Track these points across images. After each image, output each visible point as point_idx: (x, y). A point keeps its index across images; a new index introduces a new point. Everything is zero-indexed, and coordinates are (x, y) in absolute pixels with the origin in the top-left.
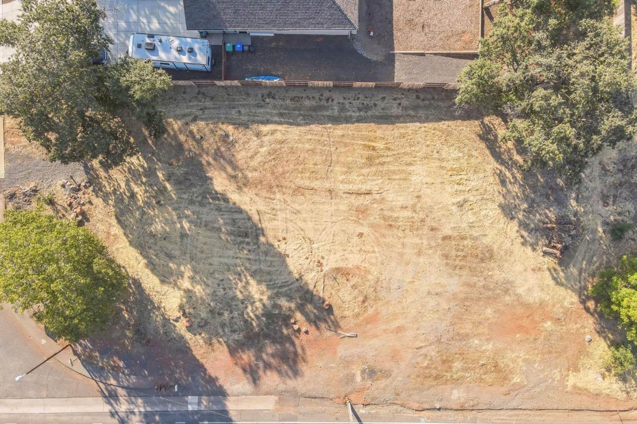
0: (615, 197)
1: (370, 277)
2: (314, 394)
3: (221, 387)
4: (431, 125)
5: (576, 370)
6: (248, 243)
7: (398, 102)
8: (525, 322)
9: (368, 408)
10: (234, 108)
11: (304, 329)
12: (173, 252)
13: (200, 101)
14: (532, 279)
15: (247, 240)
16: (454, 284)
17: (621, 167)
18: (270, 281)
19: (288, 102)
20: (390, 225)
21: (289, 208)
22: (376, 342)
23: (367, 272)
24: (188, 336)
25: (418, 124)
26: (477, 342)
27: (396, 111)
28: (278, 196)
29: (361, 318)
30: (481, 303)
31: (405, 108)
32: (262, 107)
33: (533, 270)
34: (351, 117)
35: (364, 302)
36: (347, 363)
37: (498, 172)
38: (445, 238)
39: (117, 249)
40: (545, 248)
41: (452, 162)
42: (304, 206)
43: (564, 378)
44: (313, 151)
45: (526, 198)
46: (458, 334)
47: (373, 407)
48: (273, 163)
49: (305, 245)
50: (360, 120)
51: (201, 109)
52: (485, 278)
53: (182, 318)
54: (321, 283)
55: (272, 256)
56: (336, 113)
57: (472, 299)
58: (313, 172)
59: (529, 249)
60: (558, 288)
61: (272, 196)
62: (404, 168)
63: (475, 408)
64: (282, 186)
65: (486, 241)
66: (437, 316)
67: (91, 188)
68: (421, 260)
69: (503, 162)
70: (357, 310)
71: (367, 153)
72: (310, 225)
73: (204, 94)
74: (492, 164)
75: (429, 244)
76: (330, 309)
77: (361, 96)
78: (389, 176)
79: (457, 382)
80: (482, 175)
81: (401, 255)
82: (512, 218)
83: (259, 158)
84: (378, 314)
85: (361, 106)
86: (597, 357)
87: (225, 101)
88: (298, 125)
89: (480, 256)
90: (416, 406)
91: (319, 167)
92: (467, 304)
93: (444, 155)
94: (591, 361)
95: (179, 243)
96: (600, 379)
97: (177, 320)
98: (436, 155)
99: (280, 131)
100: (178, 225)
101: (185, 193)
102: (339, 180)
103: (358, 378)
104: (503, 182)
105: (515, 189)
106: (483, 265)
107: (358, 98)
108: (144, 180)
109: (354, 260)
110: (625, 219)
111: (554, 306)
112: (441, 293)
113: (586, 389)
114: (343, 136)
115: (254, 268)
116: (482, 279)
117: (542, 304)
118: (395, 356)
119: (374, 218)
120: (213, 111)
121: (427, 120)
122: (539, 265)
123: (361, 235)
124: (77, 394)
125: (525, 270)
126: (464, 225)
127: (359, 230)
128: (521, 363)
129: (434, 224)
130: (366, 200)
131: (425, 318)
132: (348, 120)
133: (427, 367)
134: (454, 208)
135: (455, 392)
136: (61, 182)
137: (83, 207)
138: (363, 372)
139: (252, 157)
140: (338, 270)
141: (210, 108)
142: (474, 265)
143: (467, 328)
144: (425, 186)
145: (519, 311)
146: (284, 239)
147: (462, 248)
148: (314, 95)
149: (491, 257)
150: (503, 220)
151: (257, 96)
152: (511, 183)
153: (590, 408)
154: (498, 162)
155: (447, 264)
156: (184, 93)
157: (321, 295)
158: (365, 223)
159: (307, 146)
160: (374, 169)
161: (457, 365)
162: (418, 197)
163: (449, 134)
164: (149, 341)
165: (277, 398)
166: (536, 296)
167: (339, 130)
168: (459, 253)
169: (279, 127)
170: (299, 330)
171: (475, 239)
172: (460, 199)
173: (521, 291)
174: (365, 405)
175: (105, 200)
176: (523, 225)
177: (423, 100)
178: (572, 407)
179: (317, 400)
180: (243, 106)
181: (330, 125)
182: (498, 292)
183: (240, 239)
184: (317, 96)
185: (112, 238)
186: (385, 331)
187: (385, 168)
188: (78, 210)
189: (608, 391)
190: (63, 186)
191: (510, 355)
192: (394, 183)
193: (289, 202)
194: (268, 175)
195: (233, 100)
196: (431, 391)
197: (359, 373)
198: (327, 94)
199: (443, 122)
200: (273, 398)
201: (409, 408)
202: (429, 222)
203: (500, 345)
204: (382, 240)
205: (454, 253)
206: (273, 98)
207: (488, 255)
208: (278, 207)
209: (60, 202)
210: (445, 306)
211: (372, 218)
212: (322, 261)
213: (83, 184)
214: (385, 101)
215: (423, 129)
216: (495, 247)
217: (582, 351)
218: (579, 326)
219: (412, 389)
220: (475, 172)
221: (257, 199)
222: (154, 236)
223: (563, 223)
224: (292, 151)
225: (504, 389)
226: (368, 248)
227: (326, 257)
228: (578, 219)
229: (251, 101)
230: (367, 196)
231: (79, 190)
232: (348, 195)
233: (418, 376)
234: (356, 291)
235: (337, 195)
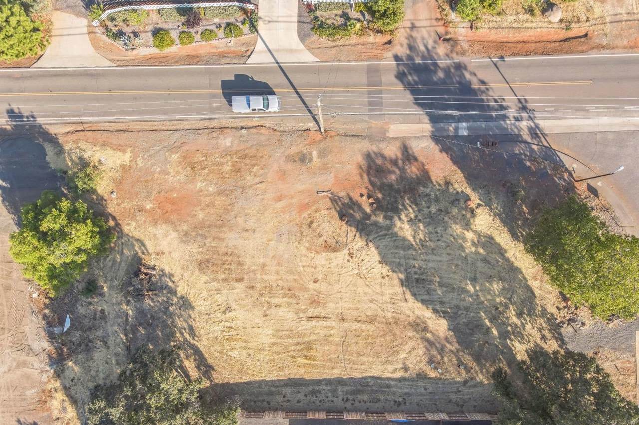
0: (95, 319)
1: (307, 245)
2: (354, 139)
3: (437, 144)
4: (257, 378)
5: (123, 167)
6: (416, 273)
7: (286, 399)
8: (169, 207)
9: (305, 128)
10: (430, 393)
11: (365, 198)
12: (483, 265)
13: (461, 398)
14: (164, 245)
15: (416, 276)
16: (232, 240)
17: (90, 344)
18: (395, 240)
19: (382, 398)
20: (289, 290)
21: (379, 305)
22: (299, 187)
23: (309, 249)
24: (468, 191)
25: (267, 379)
26: (211, 189)
27: (288, 390)
28: (389, 315)
29: (313, 208)
30: (208, 223)
31: (279, 392)
32: (406, 394)
33: (163, 253)
34: (327, 385)
35: (311, 222)
36: (325, 168)
37: (196, 338)
38: (242, 280)
39: (533, 267)
40: (154, 273)
41: (237, 346)
42: (366, 307)
43: (134, 159)
44: (359, 354)
45: (171, 316)
46: (227, 195)
47: (300, 129)
48: (395, 344)
49: (365, 272)
50: (319, 382)
51: (460, 391)
52: (205, 245)
53: (474, 207)
54: (350, 239)
55: (394, 262)
56: (340, 388)
57: (216, 227)
58: (359, 336)
59: (167, 271)
60: (142, 238)
61: (395, 315)
62: (278, 341)
63: (210, 130)
64: (386, 323)
65: (204, 278)
66: (246, 211)
67: (557, 321)
68: (261, 261)
69: (192, 346)
70: (317, 215)
71: (312, 353)
72: (360, 290)
73: (458, 405)
74: (202, 345)
75: (255, 274)
76: (342, 216)
77: (318, 403)
78: (291, 333)
79: (227, 153)
80: (211, 335)
81: (279, 264)
82: (182, 298)
83: (407, 348)
84: (298, 212)
85: (318, 394)
86: (106, 178)
87: (439, 398)
88: (373, 377)
89: (210, 265)
90: (263, 131)
91: (354, 341)
92: (220, 223)
93: (244, 353)
94: (110, 174)
95: (478, 272)
96: (102, 159)
97: (479, 205)
98: (251, 352)
99: (389, 372)
100: (478, 288)
101: (473, 317)
102: (336, 329)
103: (314, 154)
104: (191, 329)
105: (180, 323)
106: (207, 257)
107: (321, 401)
108: (509, 328)
109: (321, 259)
110: (85, 299)
111: (145, 222)
112: (243, 231)
113: (114, 150)
114: (333, 368)
115: (410, 252)
116: (208, 245)
117: (155, 223)
118: (282, 175)
119: (304, 296)
120: (450, 390)
121: (260, 383)
122: (159, 257)
123: (315, 281)
124: (568, 136)
125: (170, 253)
126: (224, 291)
127: (317, 286)
128: (171, 170)
129: (251, 292)
130: (311, 312)
131: (257, 209)
132: (329, 382)
133: (254, 165)
134: (234, 306)
135: (228, 144)
136: (585, 327)
137: (565, 305)
138: (310, 160)
139: (413, 349)
140: (335, 250)
141: (452, 392)
142: (215, 256)
143: (219, 201)
144: (260, 325)
145: (174, 217)
146: (383, 278)
147: (227, 272)
148: (360, 404)
149: (200, 264)
150: (191, 298)
151: (411, 403)
152: (185, 329)
153: (110, 134)
154: (196, 347)
155: (238, 257)
156: (475, 406)
157: (349, 228)
158: (312, 292)
159: (365, 359)
160: (305, 339)
161: (227, 168)
162: (266, 316)
163: (240, 371)
164: (504, 185)
165: (388, 135)
166: (161, 230)
167: (336, 373)
168: (228, 267)
169: (390, 375)
170: (369, 197)
171: (214, 280)
172: (228, 315)
173: (174, 235)
174: (308, 130)
175: (544, 312)
176: (173, 292)
177: (263, 400)
178: (126, 134)
179: (351, 134)
180: (422, 395)
181: (345, 377)
182: (193, 234)
183: (424, 277)
184: (357, 404)
185: (539, 277)
186: (292, 197)
187: (295, 340)
188: (569, 303)
189: (95, 148)
190: (583, 324)
191: (181, 178)
192: (287, 328)
193: (380, 310)
194: (398, 333)
195: (431, 399)
196: (249, 144)
197: (314, 159)
198: (349, 405)
199: (245, 381)
200: (391, 134)
201: (269, 128)
202: (255, 294)
203: (190, 186)
204: (296, 277)
205: (233, 267)
206: (395, 401)
207: (203, 265)
208: (390, 306)
209: (586, 309)
210: (240, 220)
211: (306, 296)
212: (350, 258)
213: (565, 326)
214: (297, 399)
215: (263, 375)
216: (197, 272)
217: (118, 183)
218: (122, 205)
219: (266, 145)
220: (216, 338)
221: (409, 313)
222: (501, 279)
223: (139, 296)
224: (378, 355)
225: (185, 148)
226: (309, 270)
227: (346, 261)
228: (126, 298)
229: (416, 399)
230: (310, 315)
231: (568, 320)
232: (327, 316)
233: (262, 157)
234: (318, 232)
235: (337, 315)
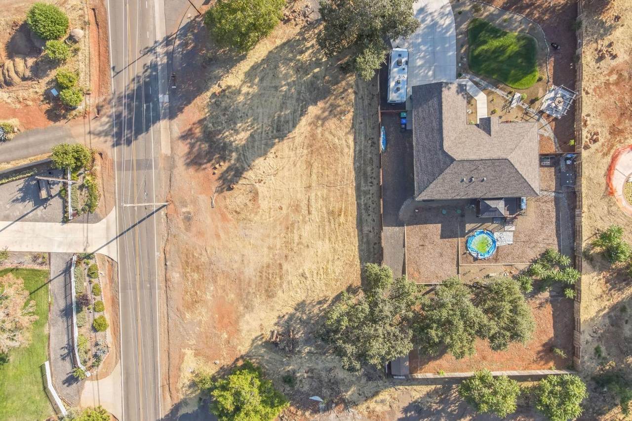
0: (312, 378)
1: (253, 215)
2: (173, 180)
3: (176, 116)
4: (357, 253)
5: (196, 355)
6: (272, 132)
7: (372, 230)
8: (226, 320)
9: (165, 217)
10: (364, 119)
11: (216, 171)
12: (265, 81)
13: (367, 96)
14: (255, 324)
15: (275, 131)
16: (250, 272)
17: (332, 381)
18: (248, 148)
19: (369, 156)
20: (288, 228)
21: (298, 159)
22: (209, 221)
23: (256, 213)
24: (209, 94)
25: (357, 244)
26: (212, 288)
27: (366, 229)
28: (305, 151)
29: (225, 210)
30: (238, 291)
31: (367, 235)
32: (365, 138)
33: (261, 325)
34: (361, 199)
35: (236, 212)
36: (194, 202)
37: (327, 299)
38: (280, 265)
39: (266, 44)
40: (276, 331)
41: (332, 268)
42: (299, 169)
43: (190, 347)
44: (337, 174)
45: (310, 318)
46: (217, 276)
47: (166, 221)
48: (328, 147)
49: (272, 171)
50: (359, 205)
51: (362, 97)
52: (254, 293)
53: (221, 89)
54: (248, 182)
55: (264, 149)
56: (363, 189)
57: (240, 285)
58: (322, 174)
59: (276, 320)
60: (250, 342)
61: (305, 147)
62: (327, 236)
63: (168, 288)
64: (312, 153)
65: (280, 293)
66: (228, 261)
67: (306, 24)
68: (265, 249)
69: (333, 302)
70: (230, 207)
71: (336, 210)
72: (287, 174)
73: (373, 98)
74: (332, 296)
75: (276, 254)
76: (230, 189)
77: (374, 206)
78: (321, 226)
79: (184, 276)
80: (324, 288)
81: (268, 236)
82: (296, 309)
83: (330, 137)
84: (228, 221)
85: (368, 206)
86: (205, 368)
87: (368, 113)
88: (354, 164)
89: (269, 289)
90: (167, 249)
91: (326, 179)
92: (237, 281)
93: (337, 263)
94: (202, 365)
95: (271, 85)
96: (190, 371)
97: (219, 86)
98: (336, 257)
99: (349, 151)
100: (284, 83)
101: (305, 88)
102: (318, 192)
103: (184, 210)
104: (320, 303)
105: (316, 310)
106: (263, 292)
107: (373, 203)
108: (314, 59)
109: (264, 204)
110: (297, 385)
111: (238, 339)
112: (243, 264)
113: (183, 361)
114: (347, 194)
115: (256, 136)
116: (254, 291)
117: (238, 331)
118: (200, 234)
119: (293, 217)
120: (361, 105)
121: (360, 250)
122: (264, 329)
123: (281, 208)
124: (168, 20)
125: (261, 319)
126: (290, 278)
127: (284, 207)
128: (198, 318)
129: (289, 258)
130: (304, 211)
131: (226, 253)
132: (358, 197)
133: (193, 256)
134: (301, 271)
135: (178, 275)
136: (309, 4)
137: (293, 20)
138: (189, 213)
139: (331, 133)
140: (257, 194)
141: (363, 103)
142: (263, 285)
143: (221, 282)
144: (315, 251)
145: (234, 316)
146: (276, 156)
147: (275, 276)
148: (374, 173)
149: (269, 297)
150: (294, 304)
151: (373, 134)
152: (319, 308)
153: (171, 365)
154: (334, 299)
155: (263, 267)
156: (373, 85)
157: (240, 182)
158: (289, 210)
159: (340, 170)
160: (326, 215)
161: (196, 276)
162: (308, 246)
163: (351, 266)
164: (205, 67)
165: (169, 155)
166: (244, 326)
167: (351, 192)
168: (271, 275)
169: (352, 150)
170: (215, 168)
171: (281, 286)
172: (308, 275)
173: (247, 317)
174: (166, 215)
175: (300, 34)
176: (292, 316)
177: (373, 247)
178: (170, 352)
179: (169, 183)
180: (366, 125)
181: (354, 185)
182: (246, 302)
183: (275, 126)
184: (374, 175)
185: (273, 40)
186: (217, 226)
187: (327, 224)
188: (291, 17)
189: (182, 376)
190: (307, 6)
191: (204, 311)
192: (317, 230)
193: (302, 159)
194: (320, 144)
195: (369, 119)
196: (177, 259)
197: (188, 210)
198: (375, 182)
199: (359, 261)
200: (169, 153)
201: (166, 245)
202: (291, 254)
203: (210, 304)
204: (278, 223)
205: (271, 271)
206: (372, 146)
207: (270, 294)
208: (298, 152)
209: (296, 4)
210: (235, 266)
211: (293, 215)
212: (262, 182)
213: (309, 19)
214: (371, 222)
215: (354, 248)
216: (275, 299)
217: (208, 358)
218: (225, 356)
219: (178, 246)
220: (326, 284)
221: (303, 137)
222: (275, 68)
223: (294, 343)
224: (336, 160)
225: (181, 308)
226: (272, 213)
227: (265, 185)
228: (296, 354)
229: (369, 131)
230: (307, 212)
231: (305, 17)
232: (307, 199)
233: (187, 250)
234: (243, 206)
235: (307, 191)
